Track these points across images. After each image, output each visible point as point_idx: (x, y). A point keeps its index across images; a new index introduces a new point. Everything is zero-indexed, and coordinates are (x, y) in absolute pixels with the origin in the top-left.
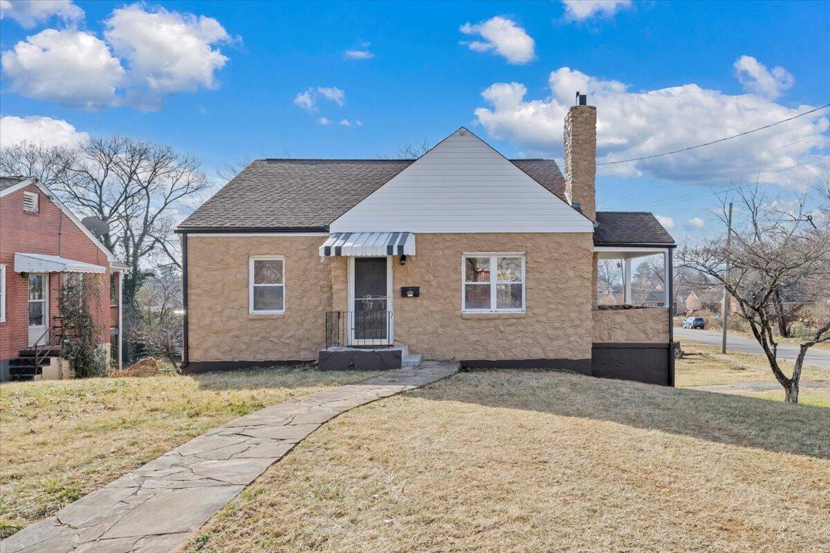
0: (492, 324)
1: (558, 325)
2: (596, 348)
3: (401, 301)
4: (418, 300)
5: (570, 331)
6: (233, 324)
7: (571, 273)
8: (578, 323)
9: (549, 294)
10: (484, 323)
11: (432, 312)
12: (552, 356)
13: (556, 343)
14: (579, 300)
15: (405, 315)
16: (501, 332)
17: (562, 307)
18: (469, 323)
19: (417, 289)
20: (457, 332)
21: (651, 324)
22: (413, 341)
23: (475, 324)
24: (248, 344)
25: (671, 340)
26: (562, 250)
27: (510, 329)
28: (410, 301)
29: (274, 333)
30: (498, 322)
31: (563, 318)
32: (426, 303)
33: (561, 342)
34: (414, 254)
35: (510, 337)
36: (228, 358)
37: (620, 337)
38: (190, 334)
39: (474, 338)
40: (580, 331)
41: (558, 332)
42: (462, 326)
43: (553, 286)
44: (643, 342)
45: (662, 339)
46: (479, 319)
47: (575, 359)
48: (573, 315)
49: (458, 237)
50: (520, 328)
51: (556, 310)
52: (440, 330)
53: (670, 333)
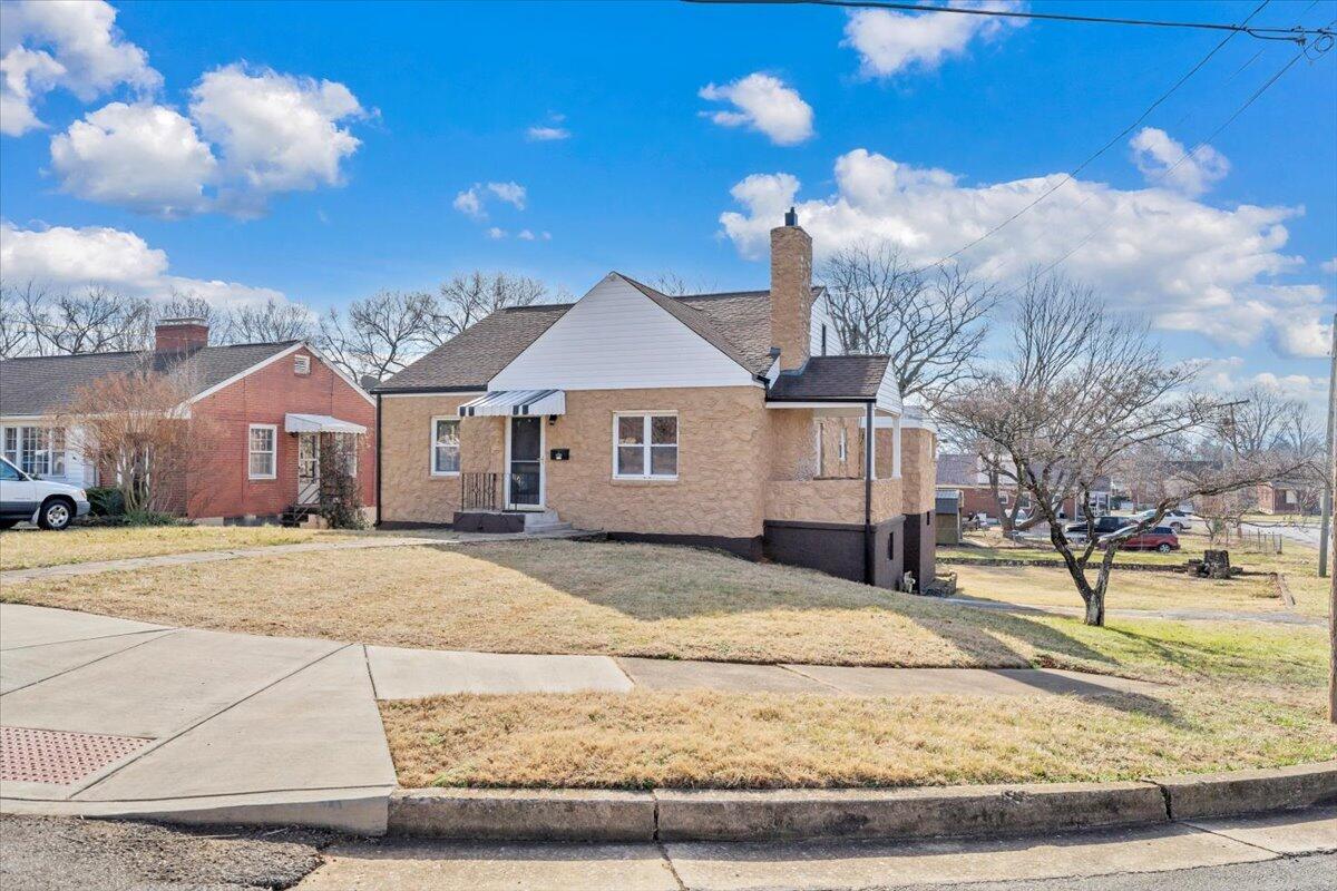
0: (641, 492)
1: (712, 495)
2: (768, 525)
3: (552, 462)
4: (567, 464)
5: (727, 503)
6: (416, 484)
8: (735, 493)
9: (703, 458)
10: (633, 491)
11: (582, 477)
12: (705, 532)
13: (709, 518)
14: (736, 467)
15: (558, 480)
16: (652, 502)
17: (716, 473)
18: (618, 490)
19: (567, 451)
20: (606, 499)
21: (844, 500)
22: (563, 509)
23: (624, 492)
24: (428, 506)
25: (868, 521)
26: (717, 408)
27: (660, 499)
28: (559, 464)
29: (450, 496)
30: (646, 490)
31: (717, 488)
32: (576, 466)
33: (717, 516)
34: (563, 413)
35: (661, 508)
36: (410, 518)
37: (805, 515)
38: (382, 494)
39: (622, 507)
40: (740, 504)
41: (713, 505)
42: (611, 493)
44: (833, 522)
45: (857, 519)
46: (629, 486)
48: (729, 485)
49: (607, 394)
50: (672, 498)
51: (711, 478)
52: (589, 497)
53: (868, 511)
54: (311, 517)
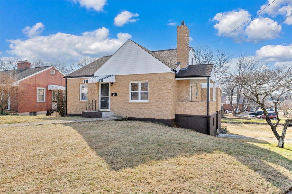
0: (138, 105)
1: (159, 106)
2: (176, 115)
3: (112, 97)
4: (116, 97)
5: (163, 109)
6: (76, 103)
7: (164, 88)
8: (166, 106)
9: (156, 95)
11: (120, 101)
12: (157, 117)
13: (158, 113)
14: (166, 98)
15: (113, 102)
16: (141, 108)
17: (161, 100)
18: (131, 105)
19: (116, 93)
20: (127, 108)
21: (200, 108)
22: (115, 110)
24: (79, 109)
25: (208, 114)
26: (160, 80)
27: (144, 107)
28: (114, 97)
30: (139, 105)
31: (161, 104)
32: (119, 98)
33: (160, 113)
34: (115, 82)
35: (144, 110)
36: (75, 113)
37: (188, 112)
38: (67, 106)
39: (132, 110)
40: (167, 109)
41: (159, 109)
42: (129, 106)
43: (157, 92)
44: (197, 115)
45: (204, 114)
46: (134, 104)
47: (165, 119)
48: (164, 103)
49: (128, 76)
50: (147, 107)
51: (159, 101)
52: (123, 107)
53: (208, 111)
54: (54, 112)
